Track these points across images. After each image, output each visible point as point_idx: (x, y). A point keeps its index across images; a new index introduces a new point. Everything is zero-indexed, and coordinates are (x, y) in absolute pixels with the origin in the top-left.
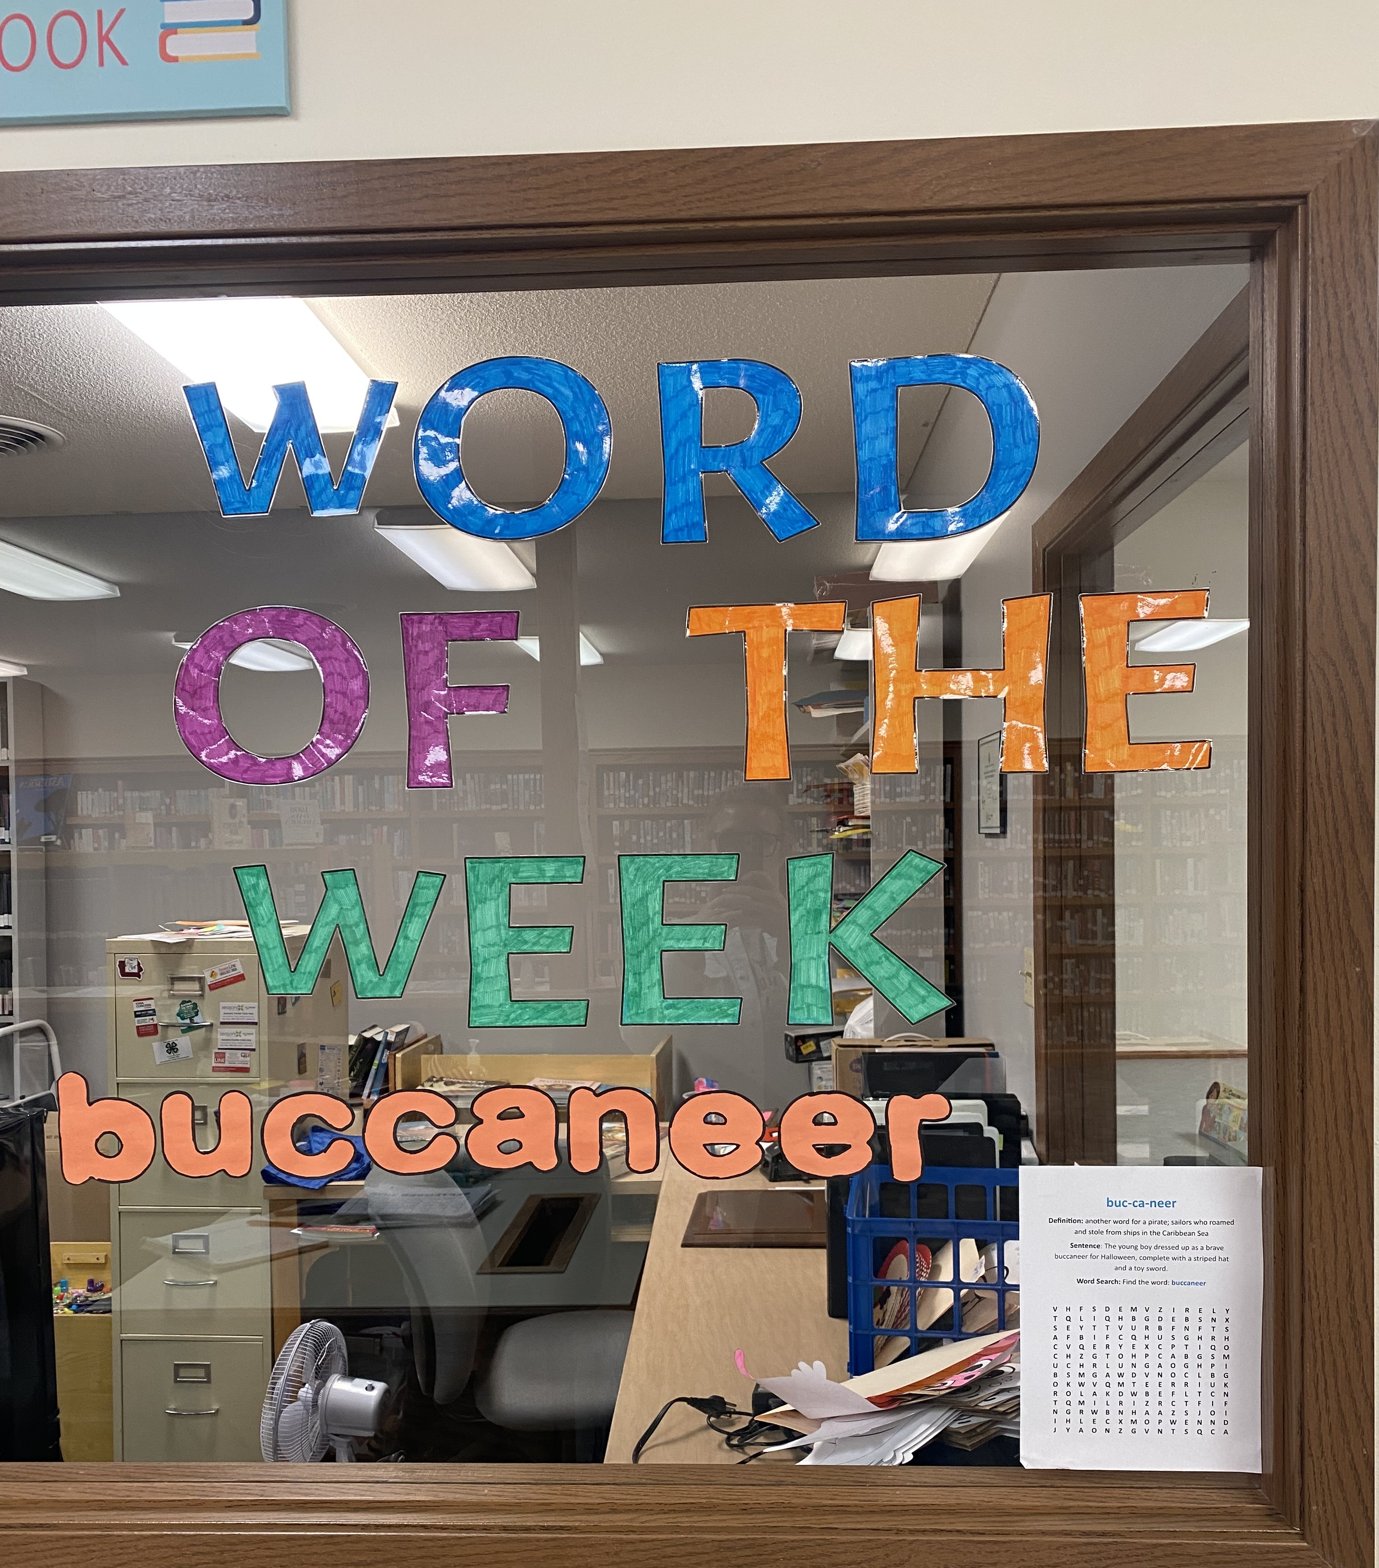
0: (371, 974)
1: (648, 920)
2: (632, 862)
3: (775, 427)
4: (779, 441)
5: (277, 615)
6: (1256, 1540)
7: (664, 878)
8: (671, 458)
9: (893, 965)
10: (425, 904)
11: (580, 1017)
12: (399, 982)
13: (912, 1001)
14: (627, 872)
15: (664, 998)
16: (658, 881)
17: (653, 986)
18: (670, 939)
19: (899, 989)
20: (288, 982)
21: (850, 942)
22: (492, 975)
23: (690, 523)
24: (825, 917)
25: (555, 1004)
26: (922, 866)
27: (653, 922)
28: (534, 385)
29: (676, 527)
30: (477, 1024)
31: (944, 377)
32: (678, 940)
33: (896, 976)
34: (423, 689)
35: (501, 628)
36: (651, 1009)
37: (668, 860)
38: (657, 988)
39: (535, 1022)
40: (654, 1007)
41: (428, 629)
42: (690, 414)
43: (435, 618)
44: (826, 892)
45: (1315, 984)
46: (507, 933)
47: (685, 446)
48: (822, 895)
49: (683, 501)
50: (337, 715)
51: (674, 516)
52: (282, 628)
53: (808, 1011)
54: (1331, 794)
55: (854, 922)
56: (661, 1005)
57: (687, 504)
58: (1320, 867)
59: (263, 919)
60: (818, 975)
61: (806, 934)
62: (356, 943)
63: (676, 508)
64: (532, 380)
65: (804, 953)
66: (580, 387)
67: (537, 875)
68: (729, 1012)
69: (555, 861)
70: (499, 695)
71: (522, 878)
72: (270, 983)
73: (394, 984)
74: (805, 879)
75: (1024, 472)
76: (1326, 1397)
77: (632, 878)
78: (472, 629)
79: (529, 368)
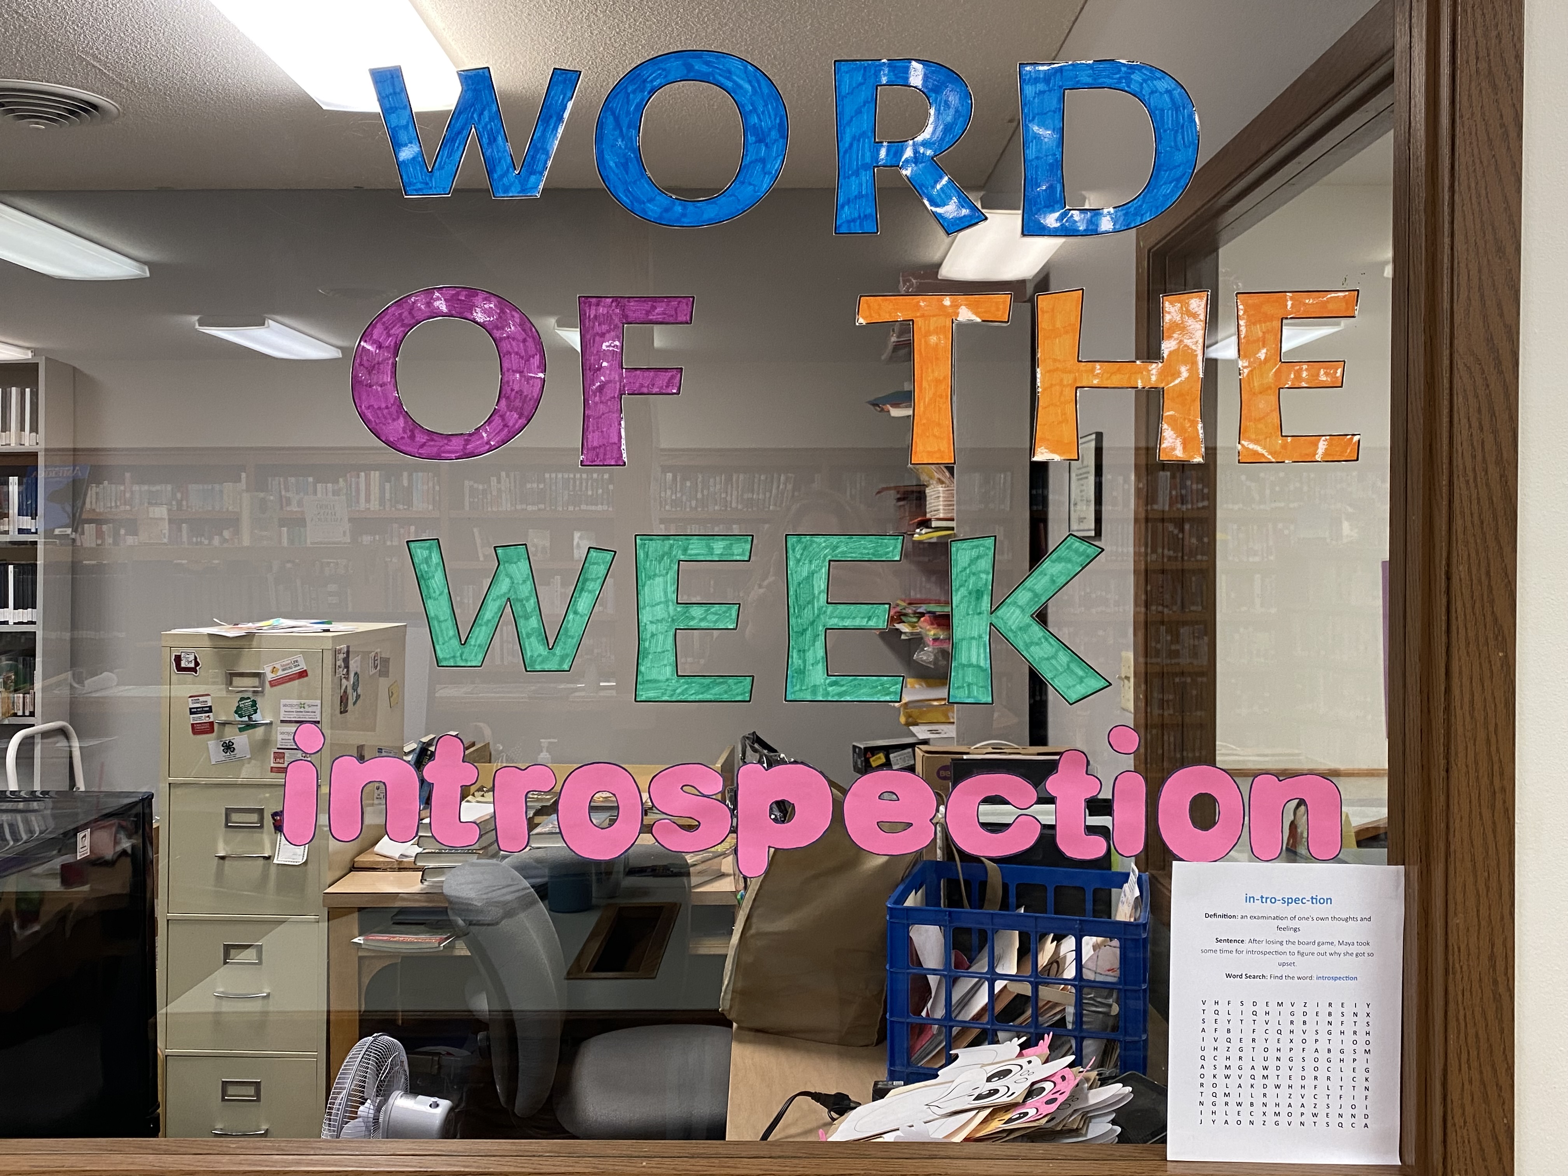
0: (541, 648)
1: (814, 597)
2: (799, 541)
3: (946, 124)
4: (949, 137)
5: (458, 294)
7: (829, 557)
8: (845, 152)
9: (1052, 646)
10: (596, 580)
11: (745, 692)
12: (568, 655)
13: (1071, 681)
14: (794, 550)
15: (828, 675)
16: (824, 561)
17: (818, 663)
18: (836, 617)
19: (1057, 669)
20: (458, 654)
21: (1010, 623)
22: (659, 650)
23: (862, 215)
24: (986, 599)
25: (721, 680)
26: (1081, 550)
27: (818, 601)
28: (714, 78)
29: (849, 218)
30: (643, 698)
31: (1109, 81)
32: (843, 618)
33: (1054, 657)
34: (598, 369)
35: (676, 310)
36: (815, 686)
37: (834, 540)
38: (820, 664)
39: (700, 697)
40: (818, 683)
41: (605, 312)
42: (864, 110)
43: (612, 302)
44: (988, 573)
45: (1460, 667)
46: (675, 610)
47: (859, 141)
48: (984, 576)
49: (856, 193)
50: (514, 393)
51: (846, 207)
52: (461, 308)
53: (969, 690)
54: (1477, 486)
55: (1015, 603)
56: (825, 682)
57: (860, 196)
58: (1465, 557)
59: (435, 592)
60: (979, 655)
61: (968, 614)
62: (527, 618)
63: (849, 199)
64: (712, 74)
65: (965, 633)
66: (758, 82)
67: (705, 552)
68: (891, 690)
69: (723, 539)
70: (672, 377)
71: (690, 555)
72: (440, 655)
73: (563, 658)
74: (967, 559)
75: (1184, 174)
76: (1469, 1068)
77: (799, 557)
78: (648, 313)
79: (710, 61)
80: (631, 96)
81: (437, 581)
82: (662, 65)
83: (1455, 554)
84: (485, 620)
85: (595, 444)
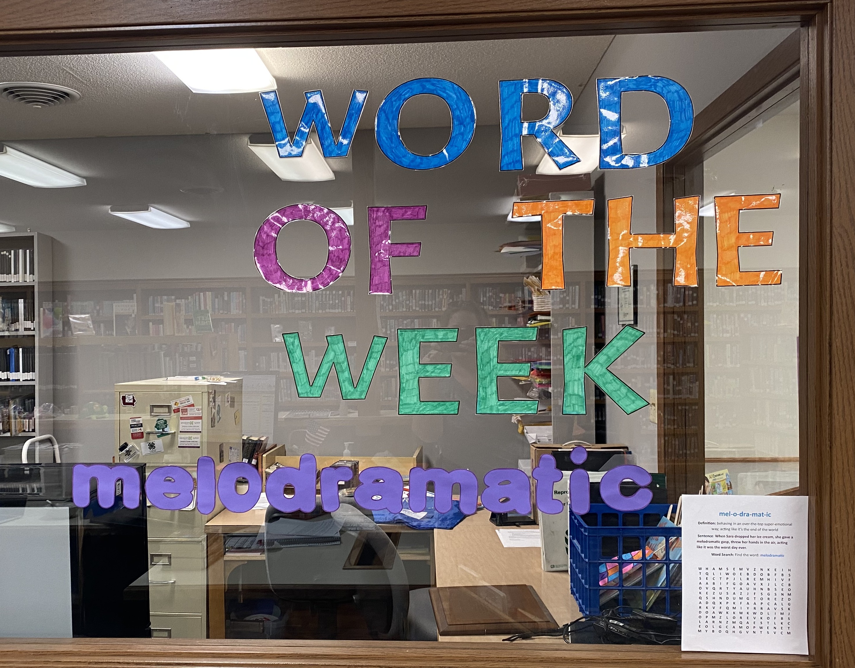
0: (351, 387)
1: (490, 360)
2: (482, 331)
7: (498, 339)
8: (505, 128)
9: (617, 384)
10: (377, 352)
12: (364, 391)
13: (628, 403)
14: (480, 336)
15: (499, 400)
16: (496, 341)
18: (502, 370)
19: (620, 396)
20: (309, 391)
21: (595, 372)
22: (410, 388)
23: (514, 160)
24: (582, 360)
25: (442, 403)
26: (633, 333)
27: (493, 362)
28: (437, 92)
29: (507, 162)
30: (403, 413)
31: (645, 87)
32: (506, 371)
33: (619, 390)
34: (378, 244)
35: (417, 213)
36: (492, 406)
37: (501, 330)
38: (494, 395)
41: (381, 215)
42: (515, 106)
43: (385, 210)
44: (583, 346)
45: (837, 393)
46: (418, 367)
47: (512, 122)
48: (581, 348)
49: (511, 149)
50: (335, 257)
51: (506, 157)
53: (573, 407)
54: (845, 297)
55: (597, 362)
56: (497, 404)
57: (513, 150)
58: (840, 334)
59: (297, 360)
60: (578, 389)
61: (572, 368)
62: (343, 372)
63: (507, 153)
64: (436, 90)
65: (571, 377)
66: (460, 93)
67: (434, 338)
68: (532, 408)
70: (416, 248)
71: (426, 339)
72: (300, 391)
73: (362, 393)
74: (572, 340)
75: (686, 135)
76: (844, 603)
77: (482, 339)
78: (403, 215)
79: (434, 83)
80: (394, 103)
81: (298, 354)
82: (409, 86)
83: (833, 333)
84: (322, 373)
85: (377, 282)
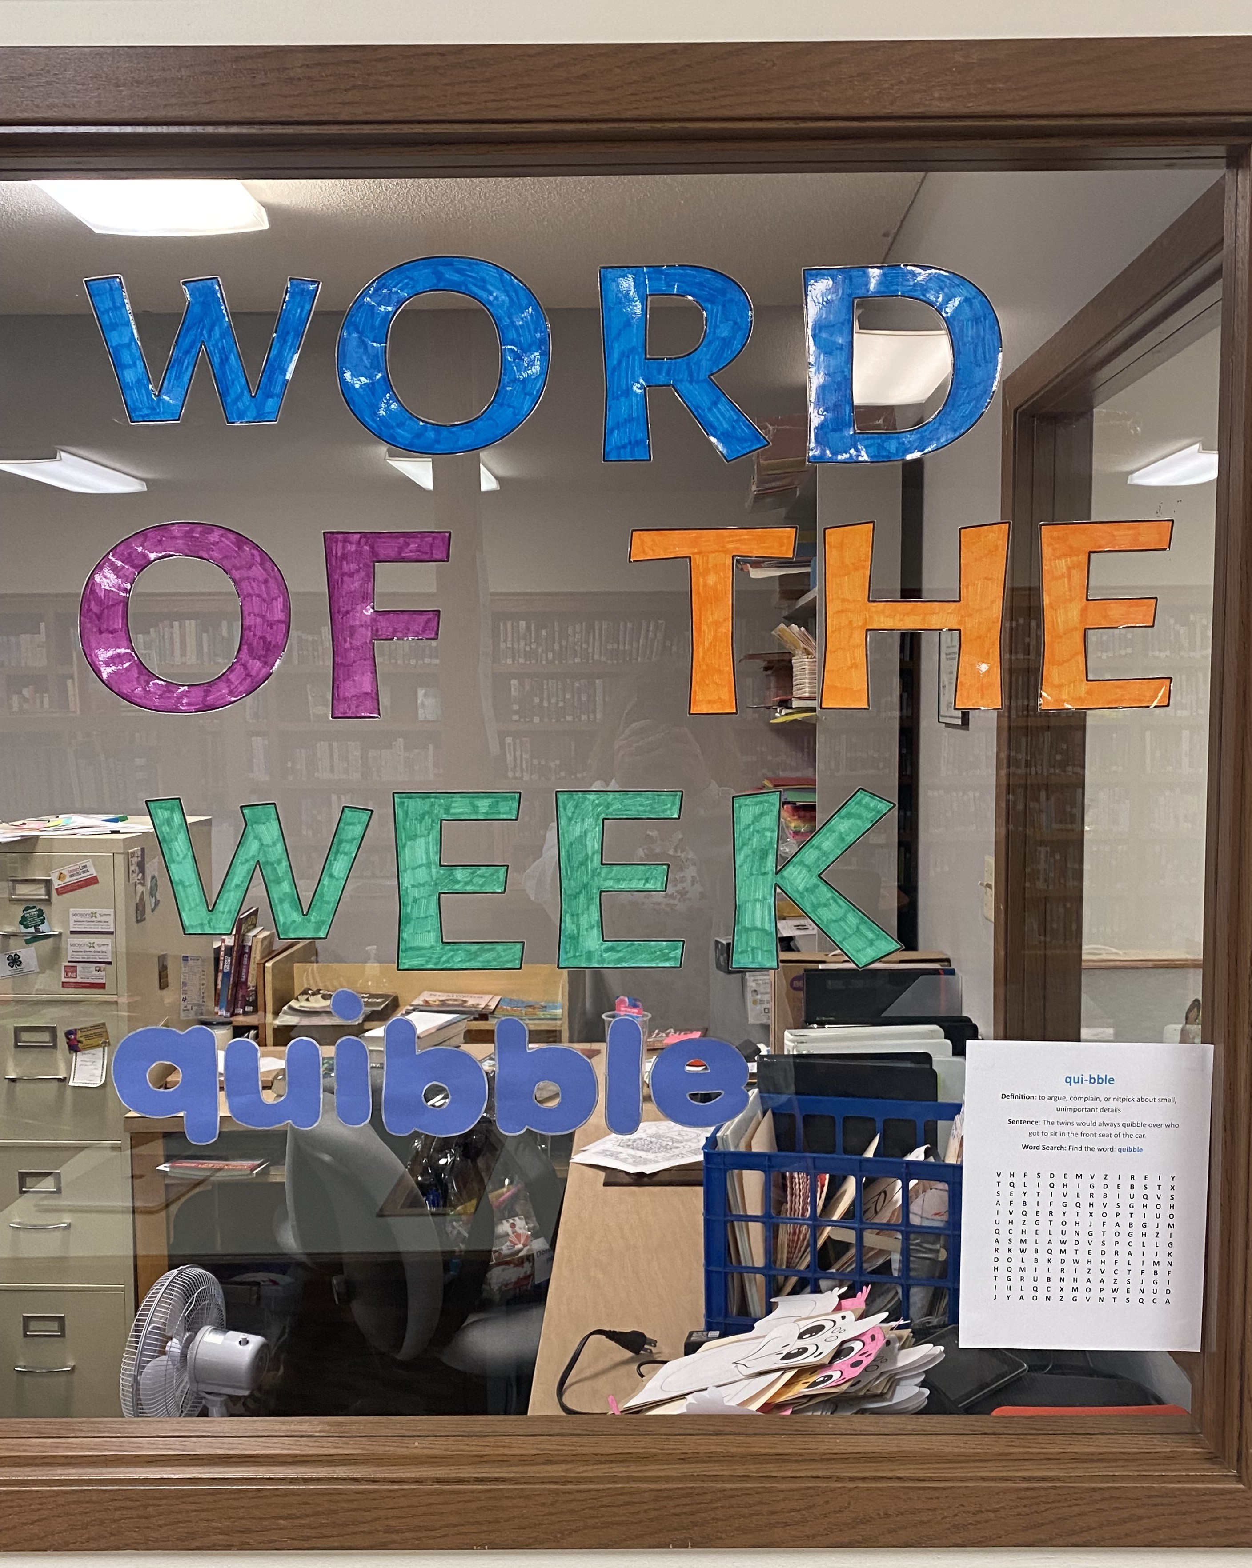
0: (294, 914)
1: (587, 860)
2: (570, 799)
3: (724, 339)
4: (728, 355)
5: (193, 531)
6: (1193, 1482)
7: (603, 816)
8: (614, 370)
9: (840, 906)
10: (351, 841)
11: (516, 959)
12: (323, 922)
13: (860, 944)
14: (565, 809)
16: (597, 819)
17: (592, 927)
18: (611, 879)
19: (845, 931)
20: (206, 922)
21: (796, 883)
22: (422, 915)
23: (633, 441)
24: (771, 859)
25: (489, 946)
26: (872, 805)
27: (592, 861)
28: (466, 286)
29: (619, 444)
30: (406, 967)
31: (902, 288)
32: (618, 881)
33: (843, 919)
34: (348, 612)
35: (431, 546)
36: (589, 951)
39: (467, 965)
40: (592, 949)
41: (354, 549)
42: (634, 323)
43: (361, 538)
44: (773, 831)
46: (438, 872)
47: (628, 357)
48: (768, 834)
49: (626, 416)
50: (256, 639)
51: (616, 431)
52: (196, 546)
53: (752, 955)
55: (801, 863)
56: (600, 948)
57: (630, 419)
59: (178, 855)
60: (763, 918)
61: (752, 874)
62: (278, 881)
63: (618, 423)
64: (463, 282)
65: (749, 895)
66: (517, 291)
67: (469, 811)
68: (671, 955)
69: (488, 797)
70: (429, 620)
71: (454, 814)
72: (186, 922)
73: (318, 926)
74: (751, 818)
75: (985, 392)
77: (570, 815)
78: (401, 549)
79: (461, 269)
81: (180, 844)
82: (410, 273)
84: (233, 884)
85: (348, 695)
